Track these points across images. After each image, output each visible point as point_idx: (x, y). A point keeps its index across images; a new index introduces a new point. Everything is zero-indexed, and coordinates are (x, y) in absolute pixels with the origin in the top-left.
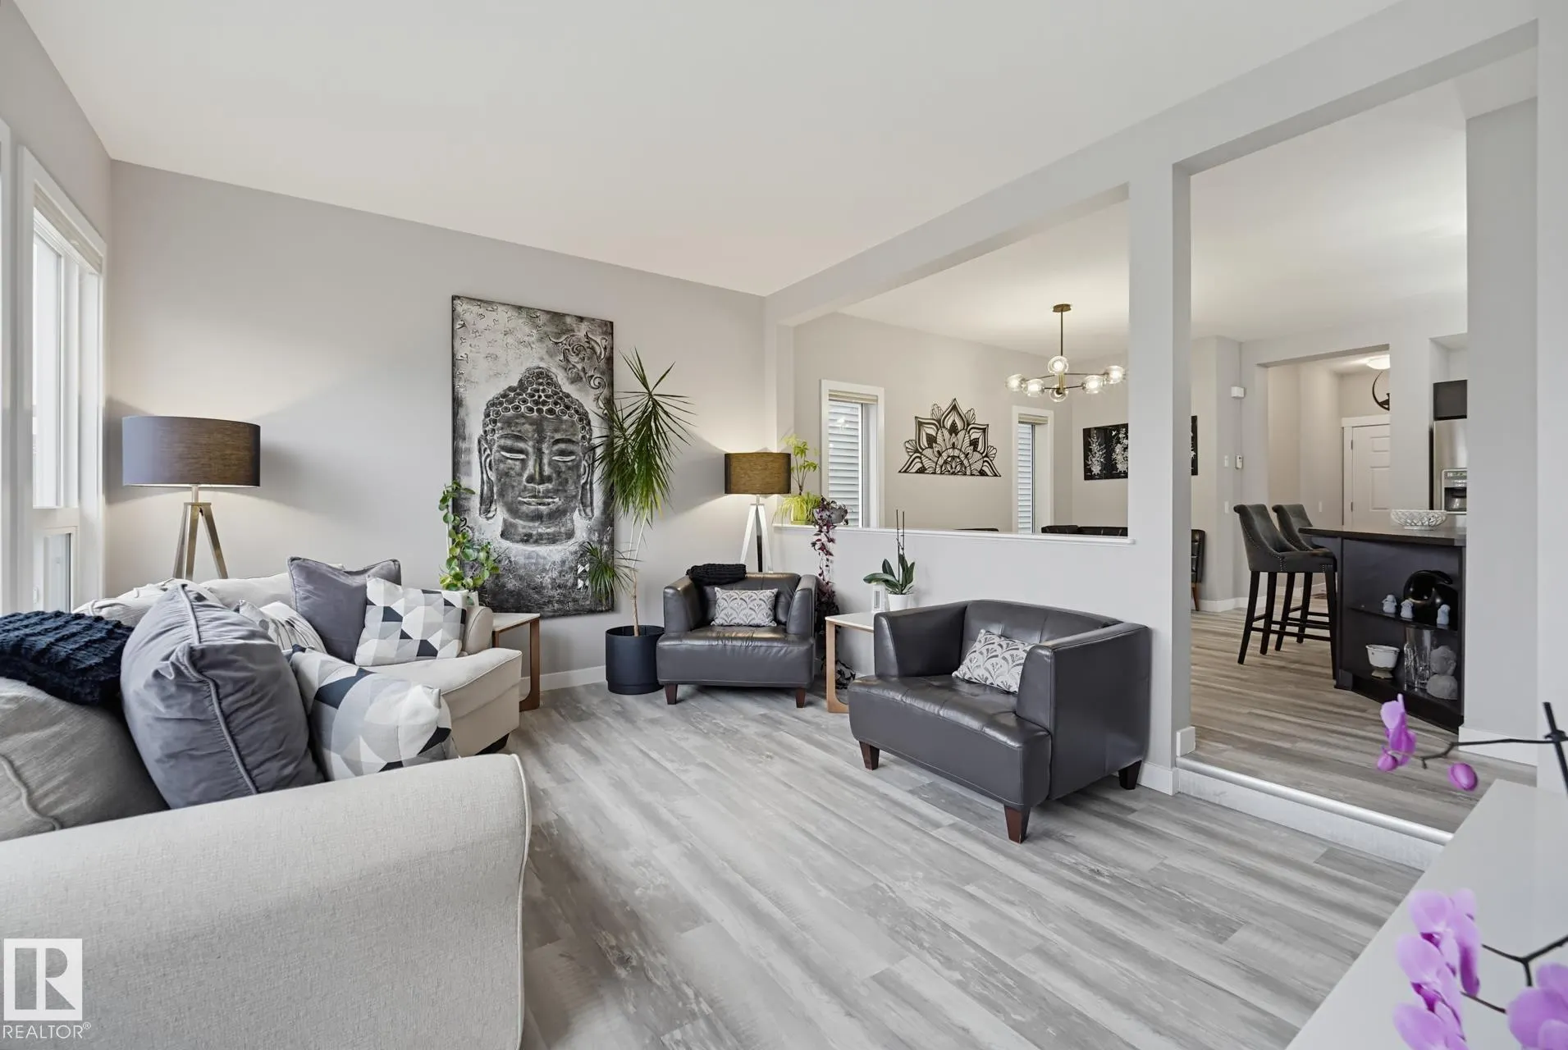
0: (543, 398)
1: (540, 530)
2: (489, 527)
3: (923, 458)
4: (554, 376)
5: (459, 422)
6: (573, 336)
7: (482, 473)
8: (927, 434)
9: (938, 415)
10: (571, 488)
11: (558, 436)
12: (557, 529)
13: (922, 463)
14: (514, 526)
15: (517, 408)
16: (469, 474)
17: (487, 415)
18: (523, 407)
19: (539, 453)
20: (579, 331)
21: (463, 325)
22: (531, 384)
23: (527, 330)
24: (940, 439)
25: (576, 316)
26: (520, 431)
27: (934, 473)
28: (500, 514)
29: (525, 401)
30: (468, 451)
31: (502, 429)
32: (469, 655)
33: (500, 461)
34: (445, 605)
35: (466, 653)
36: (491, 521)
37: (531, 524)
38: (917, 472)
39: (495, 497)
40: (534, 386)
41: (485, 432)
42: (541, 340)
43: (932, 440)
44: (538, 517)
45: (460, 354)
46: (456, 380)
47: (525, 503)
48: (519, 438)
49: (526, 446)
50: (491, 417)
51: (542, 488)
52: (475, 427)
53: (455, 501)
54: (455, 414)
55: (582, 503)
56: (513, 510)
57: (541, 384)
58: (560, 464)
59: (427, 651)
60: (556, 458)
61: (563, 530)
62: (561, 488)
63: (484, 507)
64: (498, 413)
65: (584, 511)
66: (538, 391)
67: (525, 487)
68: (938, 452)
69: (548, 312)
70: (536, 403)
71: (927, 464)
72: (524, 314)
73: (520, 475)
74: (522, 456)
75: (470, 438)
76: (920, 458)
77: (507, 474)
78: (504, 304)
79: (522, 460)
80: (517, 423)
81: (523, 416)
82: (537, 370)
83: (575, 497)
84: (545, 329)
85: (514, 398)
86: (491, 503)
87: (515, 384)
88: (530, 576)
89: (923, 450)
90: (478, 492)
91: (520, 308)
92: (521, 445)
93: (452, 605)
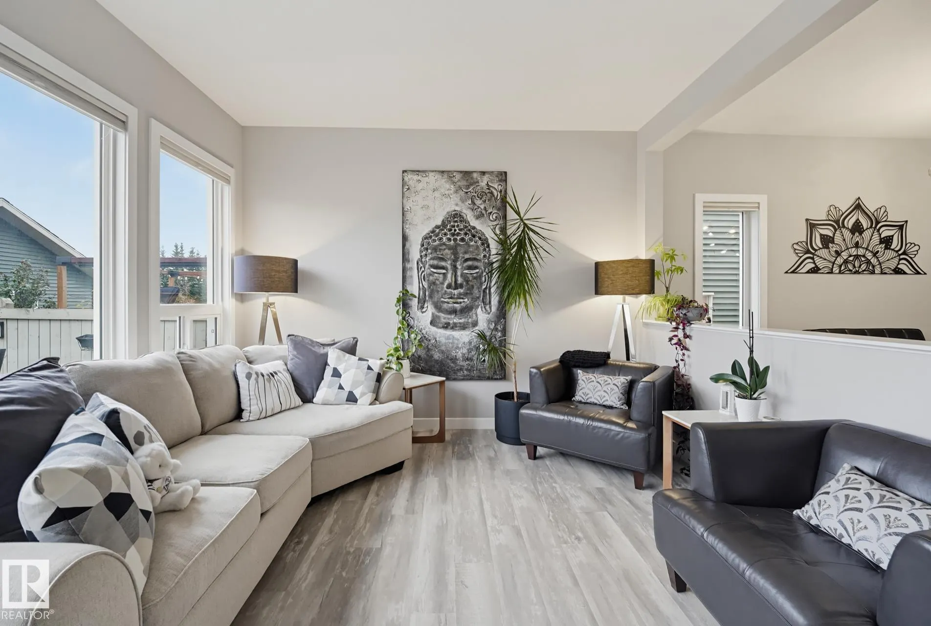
0: (458, 231)
1: (455, 321)
2: (423, 318)
3: (816, 258)
4: (465, 216)
5: (406, 251)
6: (478, 186)
7: (419, 283)
8: (821, 235)
9: (834, 214)
10: (476, 292)
11: (467, 256)
12: (466, 320)
13: (814, 263)
14: (439, 317)
15: (441, 239)
16: (412, 284)
17: (422, 245)
18: (444, 238)
19: (455, 268)
20: (482, 182)
21: (408, 189)
22: (450, 222)
23: (448, 186)
24: (838, 238)
25: (480, 172)
26: (442, 255)
27: (831, 272)
28: (430, 309)
29: (445, 234)
30: (411, 269)
31: (431, 253)
32: (380, 404)
33: (430, 275)
34: (368, 369)
35: (377, 402)
36: (424, 314)
37: (449, 316)
38: (808, 272)
39: (427, 299)
40: (452, 223)
41: (421, 256)
42: (456, 192)
43: (827, 241)
44: (454, 312)
45: (407, 207)
46: (404, 225)
47: (446, 302)
48: (442, 259)
49: (446, 264)
50: (425, 246)
51: (456, 292)
52: (415, 253)
53: (404, 301)
54: (404, 246)
55: (483, 302)
56: (438, 307)
57: (456, 222)
58: (468, 275)
59: (352, 399)
60: (466, 271)
61: (470, 320)
62: (468, 292)
63: (420, 305)
64: (429, 244)
65: (485, 307)
66: (454, 226)
67: (446, 291)
68: (836, 252)
69: (461, 172)
70: (453, 235)
71: (820, 263)
72: (446, 176)
73: (442, 283)
74: (444, 271)
75: (412, 261)
76: (812, 258)
77: (434, 283)
78: (433, 171)
79: (444, 274)
80: (440, 249)
81: (444, 244)
82: (454, 213)
83: (478, 298)
84: (459, 183)
85: (439, 233)
86: (424, 302)
87: (439, 223)
88: (448, 351)
89: (816, 250)
90: (417, 296)
91: (443, 172)
92: (443, 264)
93: (372, 370)
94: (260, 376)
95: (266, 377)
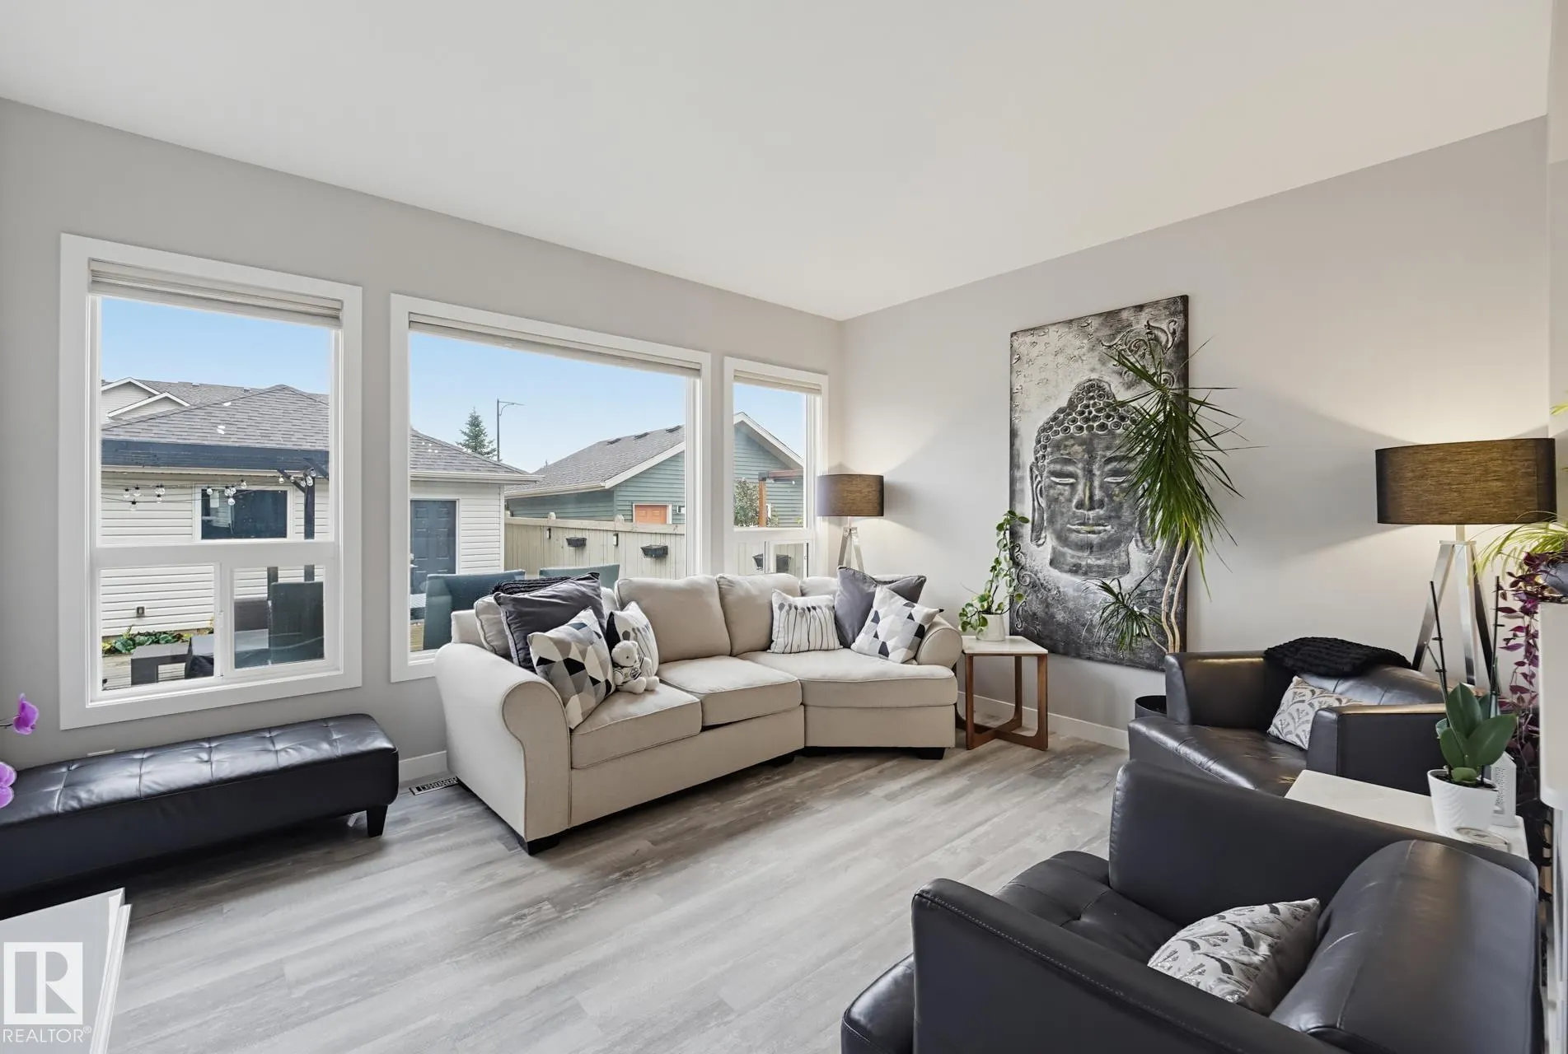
0: (1094, 413)
1: (1089, 561)
2: (1039, 554)
4: (1106, 386)
5: (1015, 452)
6: (1131, 331)
7: (1034, 500)
10: (1126, 514)
11: (1109, 454)
12: (1109, 562)
14: (1063, 554)
15: (1067, 429)
16: (1022, 502)
17: (1039, 442)
18: (1072, 427)
19: (1089, 474)
20: (1138, 323)
21: (1019, 359)
22: (1081, 400)
23: (1078, 343)
25: (1133, 307)
26: (1069, 454)
28: (1050, 542)
29: (1074, 421)
30: (1022, 478)
31: (1052, 453)
32: (919, 664)
33: (1050, 487)
34: (908, 617)
35: (914, 662)
36: (1041, 548)
37: (1080, 554)
39: (1045, 524)
40: (1085, 402)
41: (1036, 459)
42: (1092, 349)
44: (1089, 547)
45: (1017, 387)
46: (1013, 413)
47: (1074, 531)
48: (1069, 462)
49: (1076, 469)
50: (1042, 443)
51: (1091, 514)
52: (1027, 457)
53: (1012, 526)
54: (1012, 445)
55: (1140, 532)
56: (1062, 538)
57: (1092, 398)
58: (1113, 486)
60: (1109, 479)
61: (1115, 562)
62: (1113, 514)
63: (1035, 534)
64: (1048, 438)
65: (1143, 541)
66: (1087, 406)
67: (1074, 513)
69: (1100, 315)
70: (1087, 420)
72: (1075, 326)
73: (1070, 501)
74: (1072, 480)
75: (1024, 467)
77: (1056, 500)
78: (1055, 324)
79: (1072, 484)
80: (1066, 446)
81: (1072, 437)
82: (1088, 384)
83: (1131, 524)
84: (1099, 334)
85: (1064, 420)
86: (1042, 530)
87: (1064, 404)
88: (1079, 610)
90: (1031, 519)
91: (1070, 322)
92: (1071, 468)
93: (913, 619)
94: (793, 609)
95: (799, 611)
